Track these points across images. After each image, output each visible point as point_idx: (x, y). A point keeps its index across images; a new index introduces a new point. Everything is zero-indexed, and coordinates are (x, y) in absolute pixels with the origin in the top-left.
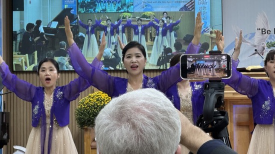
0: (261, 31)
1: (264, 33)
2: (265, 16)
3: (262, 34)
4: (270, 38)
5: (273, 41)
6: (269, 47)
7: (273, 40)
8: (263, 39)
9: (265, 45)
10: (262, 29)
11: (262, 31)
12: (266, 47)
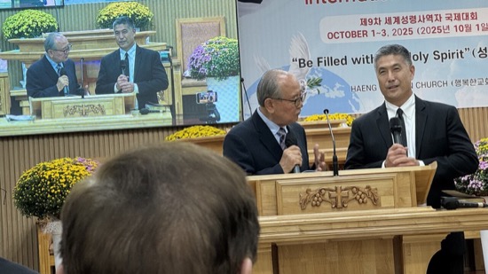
0: (298, 62)
1: (302, 65)
2: (302, 40)
3: (300, 66)
4: (313, 72)
5: (316, 78)
6: (311, 86)
7: (316, 75)
8: (302, 75)
9: (306, 83)
10: (300, 60)
11: (300, 63)
12: (306, 87)
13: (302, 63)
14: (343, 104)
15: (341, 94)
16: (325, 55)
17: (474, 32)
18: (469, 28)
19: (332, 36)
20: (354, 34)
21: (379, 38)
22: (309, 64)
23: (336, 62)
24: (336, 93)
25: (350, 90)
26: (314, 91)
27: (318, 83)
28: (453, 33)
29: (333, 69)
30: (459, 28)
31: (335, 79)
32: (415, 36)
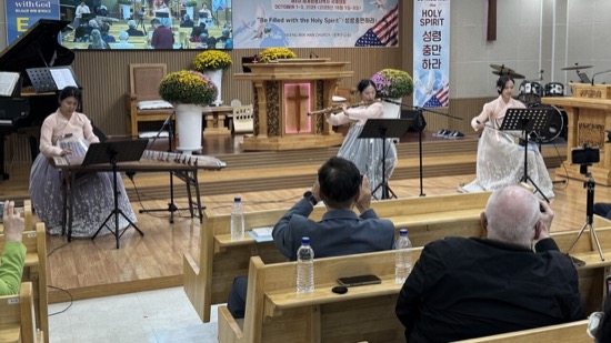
13: (262, 20)
14: (280, 43)
15: (280, 37)
16: (273, 17)
17: (344, 10)
18: (341, 8)
19: (277, 7)
20: (288, 7)
21: (299, 10)
22: (266, 20)
23: (278, 21)
24: (278, 37)
25: (284, 35)
26: (267, 35)
27: (269, 31)
28: (334, 10)
29: (277, 24)
30: (338, 8)
31: (277, 29)
32: (317, 10)
